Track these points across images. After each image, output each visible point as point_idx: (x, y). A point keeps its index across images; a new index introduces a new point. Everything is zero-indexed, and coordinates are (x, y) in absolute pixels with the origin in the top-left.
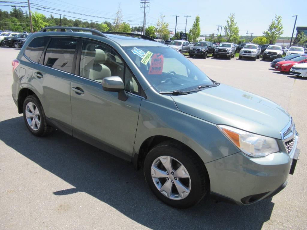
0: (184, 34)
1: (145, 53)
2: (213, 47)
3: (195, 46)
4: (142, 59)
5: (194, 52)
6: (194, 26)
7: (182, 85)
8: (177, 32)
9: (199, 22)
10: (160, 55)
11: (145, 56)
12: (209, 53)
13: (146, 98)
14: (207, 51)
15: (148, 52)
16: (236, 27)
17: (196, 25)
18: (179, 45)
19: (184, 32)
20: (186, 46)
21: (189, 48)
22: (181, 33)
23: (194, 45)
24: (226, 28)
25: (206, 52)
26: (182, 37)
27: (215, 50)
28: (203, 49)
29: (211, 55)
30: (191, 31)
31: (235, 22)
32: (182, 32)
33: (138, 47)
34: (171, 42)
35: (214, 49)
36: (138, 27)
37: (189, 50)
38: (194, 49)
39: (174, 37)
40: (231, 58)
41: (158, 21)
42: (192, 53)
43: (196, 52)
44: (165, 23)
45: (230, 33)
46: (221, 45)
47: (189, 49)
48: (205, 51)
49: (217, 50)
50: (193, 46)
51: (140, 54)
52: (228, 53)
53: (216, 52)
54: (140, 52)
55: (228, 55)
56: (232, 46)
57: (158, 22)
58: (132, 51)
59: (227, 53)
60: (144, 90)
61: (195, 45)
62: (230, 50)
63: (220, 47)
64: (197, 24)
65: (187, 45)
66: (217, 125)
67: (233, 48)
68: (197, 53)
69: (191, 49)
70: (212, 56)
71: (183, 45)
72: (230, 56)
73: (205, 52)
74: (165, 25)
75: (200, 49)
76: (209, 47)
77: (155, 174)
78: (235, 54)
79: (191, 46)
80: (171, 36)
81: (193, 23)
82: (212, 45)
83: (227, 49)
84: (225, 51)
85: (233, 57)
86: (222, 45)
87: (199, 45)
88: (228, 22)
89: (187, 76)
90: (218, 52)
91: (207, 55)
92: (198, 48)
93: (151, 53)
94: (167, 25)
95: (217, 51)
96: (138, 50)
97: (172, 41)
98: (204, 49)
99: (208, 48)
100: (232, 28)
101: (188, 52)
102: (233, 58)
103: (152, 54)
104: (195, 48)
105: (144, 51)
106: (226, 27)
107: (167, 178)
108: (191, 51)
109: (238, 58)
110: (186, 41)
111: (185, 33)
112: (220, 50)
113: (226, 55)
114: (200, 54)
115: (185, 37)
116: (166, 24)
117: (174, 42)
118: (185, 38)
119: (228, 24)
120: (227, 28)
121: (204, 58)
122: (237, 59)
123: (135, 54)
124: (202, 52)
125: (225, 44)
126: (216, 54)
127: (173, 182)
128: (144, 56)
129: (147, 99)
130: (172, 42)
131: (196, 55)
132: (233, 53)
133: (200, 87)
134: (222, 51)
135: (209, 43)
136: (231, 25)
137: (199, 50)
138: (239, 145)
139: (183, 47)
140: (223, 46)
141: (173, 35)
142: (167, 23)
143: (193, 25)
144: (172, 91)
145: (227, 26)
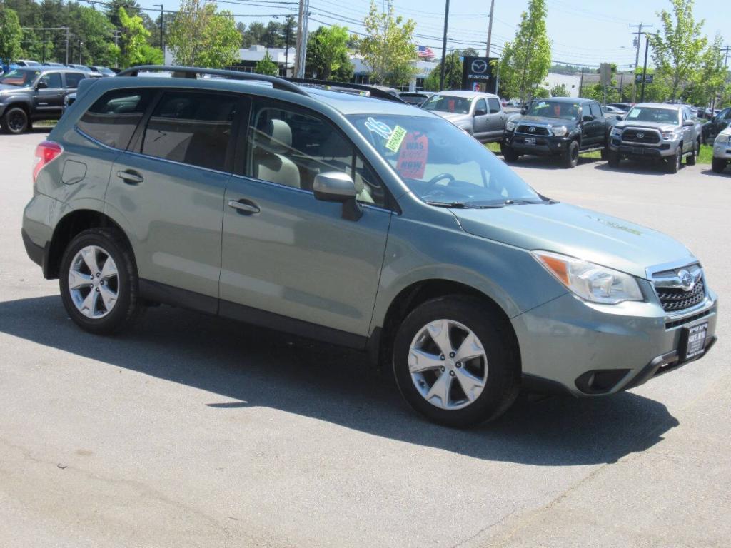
0: (480, 61)
1: (390, 129)
2: (602, 121)
3: (527, 117)
4: (387, 140)
5: (522, 141)
6: (522, 32)
7: (471, 197)
8: (448, 53)
9: (543, 18)
10: (420, 136)
11: (392, 136)
12: (586, 145)
13: (400, 213)
14: (577, 137)
15: (397, 128)
16: (699, 38)
17: (532, 26)
18: (461, 113)
19: (482, 54)
20: (488, 115)
21: (501, 124)
22: (469, 59)
23: (523, 113)
24: (660, 44)
25: (575, 143)
26: (470, 76)
27: (611, 134)
28: (559, 128)
29: (596, 154)
30: (509, 53)
31: (696, 19)
32: (473, 51)
33: (378, 117)
34: (425, 97)
35: (605, 129)
36: (266, 26)
37: (502, 131)
38: (524, 129)
39: (435, 73)
40: (682, 166)
41: (369, 11)
42: (515, 144)
43: (530, 141)
44: (399, 20)
45: (676, 62)
46: (635, 113)
47: (504, 127)
48: (567, 135)
49: (620, 132)
50: (519, 115)
51: (383, 132)
52: (667, 146)
53: (617, 142)
54: (382, 127)
55: (663, 153)
56: (680, 116)
57: (371, 14)
58: (366, 123)
59: (659, 144)
60: (396, 198)
61: (526, 110)
62: (673, 132)
63: (630, 119)
64: (534, 26)
65: (492, 111)
66: (531, 250)
67: (684, 125)
68: (537, 143)
69: (511, 129)
70: (603, 159)
71: (478, 112)
72: (672, 158)
73: (569, 142)
74: (400, 26)
75: (549, 127)
76: (586, 119)
77: (417, 363)
78: (695, 150)
79: (512, 116)
80: (424, 69)
81: (520, 21)
82: (596, 113)
83: (660, 130)
84: (652, 136)
85: (691, 161)
86: (639, 111)
87: (542, 113)
88: (664, 16)
89: (482, 185)
90: (623, 142)
91: (575, 152)
92: (539, 126)
93: (403, 129)
94: (408, 29)
95: (618, 138)
96: (377, 123)
97: (428, 94)
98: (564, 129)
99: (580, 122)
100: (683, 42)
101: (499, 142)
102: (688, 168)
103: (405, 132)
104: (527, 124)
105: (389, 126)
106: (657, 37)
107: (442, 367)
108: (510, 134)
109: (709, 167)
110: (487, 96)
111: (487, 59)
112: (629, 134)
113: (658, 155)
114: (546, 148)
115: (485, 74)
116: (404, 22)
117: (437, 96)
118: (484, 81)
119: (668, 29)
120: (664, 41)
121: (565, 164)
122: (705, 172)
123: (373, 130)
124: (556, 139)
125: (654, 110)
126: (613, 148)
127: (454, 375)
128: (390, 135)
129: (403, 215)
130: (432, 98)
131: (530, 151)
132: (687, 145)
133: (508, 201)
134: (640, 136)
135: (583, 105)
136: (678, 31)
137: (541, 131)
138: (567, 282)
139: (477, 117)
140: (645, 115)
141: (433, 66)
142: (410, 21)
143: (519, 29)
144: (452, 202)
145: (662, 35)
